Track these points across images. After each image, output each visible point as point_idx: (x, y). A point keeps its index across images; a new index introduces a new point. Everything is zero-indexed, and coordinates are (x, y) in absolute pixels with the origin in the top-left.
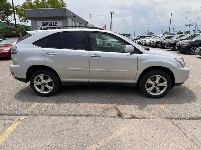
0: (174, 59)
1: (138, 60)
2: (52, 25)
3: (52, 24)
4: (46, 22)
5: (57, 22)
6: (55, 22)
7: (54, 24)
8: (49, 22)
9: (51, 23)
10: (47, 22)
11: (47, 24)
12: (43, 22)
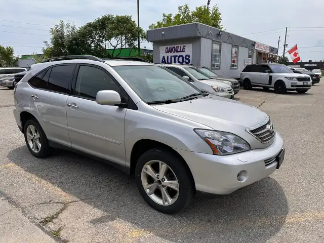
0: (194, 129)
1: (125, 122)
2: (178, 52)
3: (179, 50)
4: (171, 46)
5: (185, 46)
6: (182, 46)
7: (181, 50)
8: (175, 46)
9: (177, 47)
10: (173, 46)
11: (172, 50)
12: (167, 48)
